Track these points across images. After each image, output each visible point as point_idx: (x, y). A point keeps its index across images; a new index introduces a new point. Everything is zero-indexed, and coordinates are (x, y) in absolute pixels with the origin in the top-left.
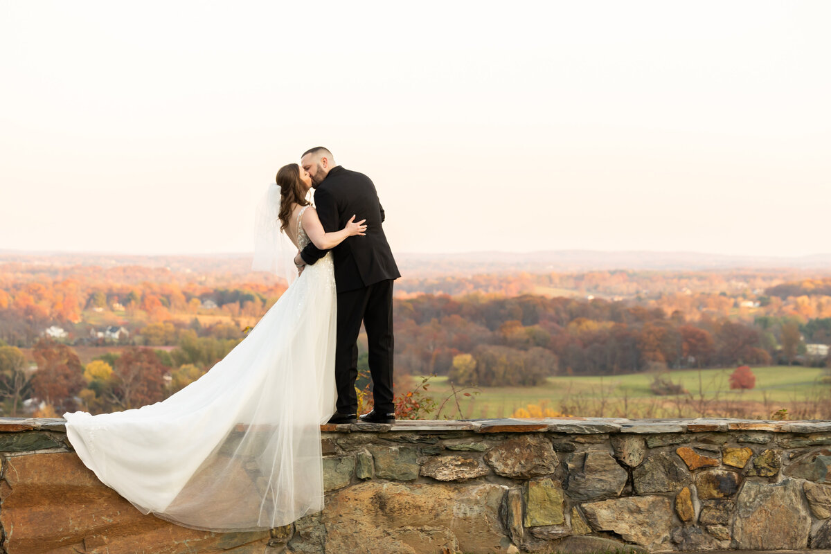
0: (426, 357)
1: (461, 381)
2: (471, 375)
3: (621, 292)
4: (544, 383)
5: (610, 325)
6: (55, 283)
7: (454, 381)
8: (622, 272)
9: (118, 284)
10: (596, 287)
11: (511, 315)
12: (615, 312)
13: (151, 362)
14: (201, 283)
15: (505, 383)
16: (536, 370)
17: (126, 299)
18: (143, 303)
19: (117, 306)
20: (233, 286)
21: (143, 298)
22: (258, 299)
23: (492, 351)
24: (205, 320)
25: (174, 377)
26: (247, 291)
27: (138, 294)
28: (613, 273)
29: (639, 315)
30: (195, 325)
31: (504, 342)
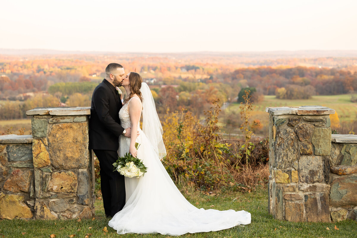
0: (265, 89)
1: (281, 97)
2: (284, 95)
3: (331, 65)
4: (311, 98)
5: (332, 77)
6: (129, 63)
7: (278, 98)
8: (331, 58)
9: (151, 64)
10: (322, 63)
11: (294, 74)
12: (332, 72)
13: (172, 91)
14: (180, 63)
15: (297, 98)
16: (308, 93)
17: (155, 69)
18: (161, 70)
19: (152, 71)
20: (191, 64)
21: (161, 69)
22: (201, 69)
23: (292, 86)
24: (184, 76)
25: (180, 96)
26: (197, 66)
27: (159, 67)
28: (328, 58)
29: (342, 73)
30: (180, 78)
31: (293, 83)
